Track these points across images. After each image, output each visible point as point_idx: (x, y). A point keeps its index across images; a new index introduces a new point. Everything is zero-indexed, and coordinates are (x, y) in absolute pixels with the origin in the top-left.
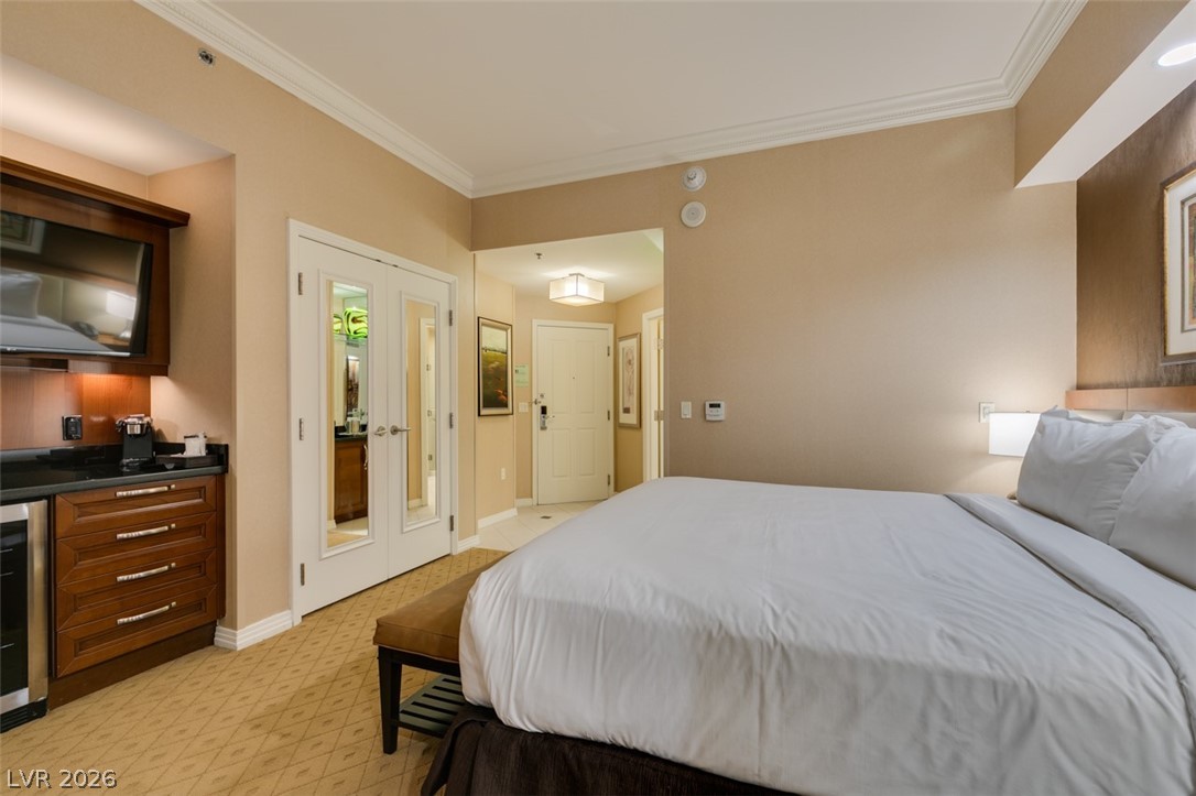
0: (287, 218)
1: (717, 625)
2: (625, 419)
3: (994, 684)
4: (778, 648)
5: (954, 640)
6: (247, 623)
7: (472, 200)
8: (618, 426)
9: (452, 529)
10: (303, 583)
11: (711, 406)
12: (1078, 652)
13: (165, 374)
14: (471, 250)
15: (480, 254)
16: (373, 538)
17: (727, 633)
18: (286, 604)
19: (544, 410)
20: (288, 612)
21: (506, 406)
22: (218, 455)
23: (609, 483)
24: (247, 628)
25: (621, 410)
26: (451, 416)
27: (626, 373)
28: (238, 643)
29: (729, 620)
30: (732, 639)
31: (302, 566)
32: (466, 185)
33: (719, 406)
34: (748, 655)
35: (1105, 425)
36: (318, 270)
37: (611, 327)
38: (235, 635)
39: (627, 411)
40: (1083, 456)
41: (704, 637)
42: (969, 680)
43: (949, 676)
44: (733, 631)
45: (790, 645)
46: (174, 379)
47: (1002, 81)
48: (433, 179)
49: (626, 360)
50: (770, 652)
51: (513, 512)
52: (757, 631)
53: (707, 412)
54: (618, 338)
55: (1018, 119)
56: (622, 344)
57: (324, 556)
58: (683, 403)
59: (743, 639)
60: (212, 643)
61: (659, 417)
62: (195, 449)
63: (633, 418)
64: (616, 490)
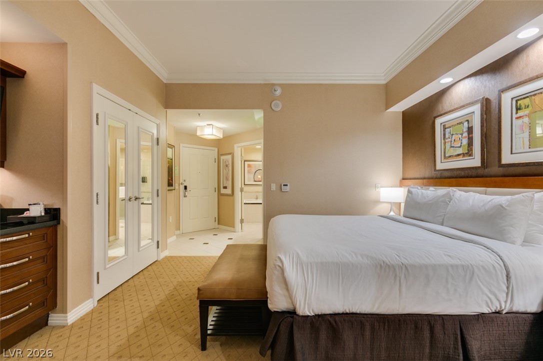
0: (91, 82)
1: (382, 262)
2: (223, 191)
3: (463, 266)
4: (404, 266)
5: (449, 256)
6: (72, 309)
7: (166, 84)
8: (220, 195)
9: (158, 247)
10: (98, 283)
11: (284, 185)
12: (477, 254)
13: (2, 166)
14: (165, 109)
15: (169, 111)
16: (127, 255)
17: (386, 264)
18: (90, 296)
19: (186, 188)
20: (91, 299)
21: (172, 186)
23: (215, 221)
24: (72, 311)
25: (222, 187)
26: (158, 191)
27: (224, 170)
28: (69, 321)
29: (385, 259)
30: (389, 266)
31: (98, 273)
32: (164, 76)
33: (287, 185)
34: (395, 270)
35: (433, 191)
36: (105, 112)
37: (216, 149)
38: (67, 317)
39: (225, 188)
40: (430, 201)
41: (379, 267)
42: (457, 266)
43: (452, 266)
44: (388, 263)
45: (407, 264)
47: (383, 74)
48: (151, 71)
49: (224, 165)
50: (402, 268)
51: (174, 238)
52: (396, 262)
53: (282, 188)
54: (220, 155)
55: (387, 87)
56: (222, 158)
57: (108, 266)
58: (272, 184)
59: (393, 265)
60: (47, 324)
61: (242, 190)
62: (36, 211)
63: (228, 191)
64: (219, 224)
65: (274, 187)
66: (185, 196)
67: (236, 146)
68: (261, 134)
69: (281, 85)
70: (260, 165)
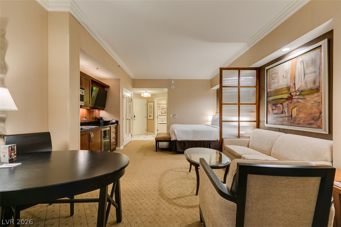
2: (149, 118)
7: (133, 79)
8: (148, 119)
9: (132, 136)
10: (124, 142)
13: (103, 110)
14: (133, 88)
16: (127, 136)
19: (134, 116)
22: (117, 122)
25: (149, 116)
26: (131, 117)
27: (150, 109)
28: (121, 149)
31: (124, 139)
32: (133, 76)
33: (176, 115)
37: (146, 100)
46: (105, 111)
47: (209, 76)
53: (174, 116)
54: (148, 102)
55: (211, 81)
56: (149, 104)
60: (116, 149)
61: (157, 117)
62: (114, 121)
63: (152, 118)
64: (147, 132)
65: (171, 116)
66: (134, 120)
67: (155, 99)
68: (167, 95)
69: (174, 80)
70: (165, 106)
